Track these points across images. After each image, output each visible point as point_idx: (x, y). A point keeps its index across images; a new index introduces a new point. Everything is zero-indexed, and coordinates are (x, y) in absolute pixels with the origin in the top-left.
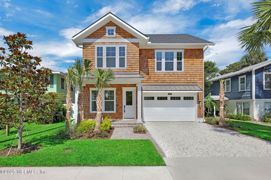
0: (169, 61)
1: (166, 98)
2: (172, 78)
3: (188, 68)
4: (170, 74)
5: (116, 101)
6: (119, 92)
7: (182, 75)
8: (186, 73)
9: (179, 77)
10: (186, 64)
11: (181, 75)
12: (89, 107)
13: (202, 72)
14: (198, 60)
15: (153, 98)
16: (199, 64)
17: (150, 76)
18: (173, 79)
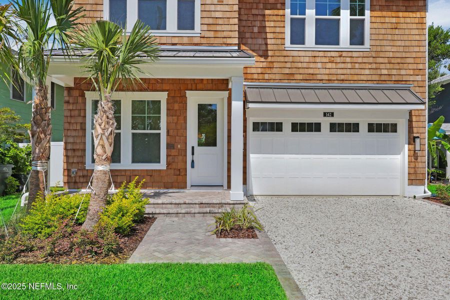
0: (328, 17)
1: (317, 127)
2: (334, 65)
3: (381, 37)
4: (329, 54)
5: (168, 132)
6: (176, 106)
7: (365, 60)
8: (376, 54)
9: (357, 66)
10: (375, 26)
11: (360, 60)
12: (85, 150)
13: (422, 49)
14: (411, 14)
15: (277, 127)
16: (414, 26)
17: (269, 59)
18: (340, 71)
